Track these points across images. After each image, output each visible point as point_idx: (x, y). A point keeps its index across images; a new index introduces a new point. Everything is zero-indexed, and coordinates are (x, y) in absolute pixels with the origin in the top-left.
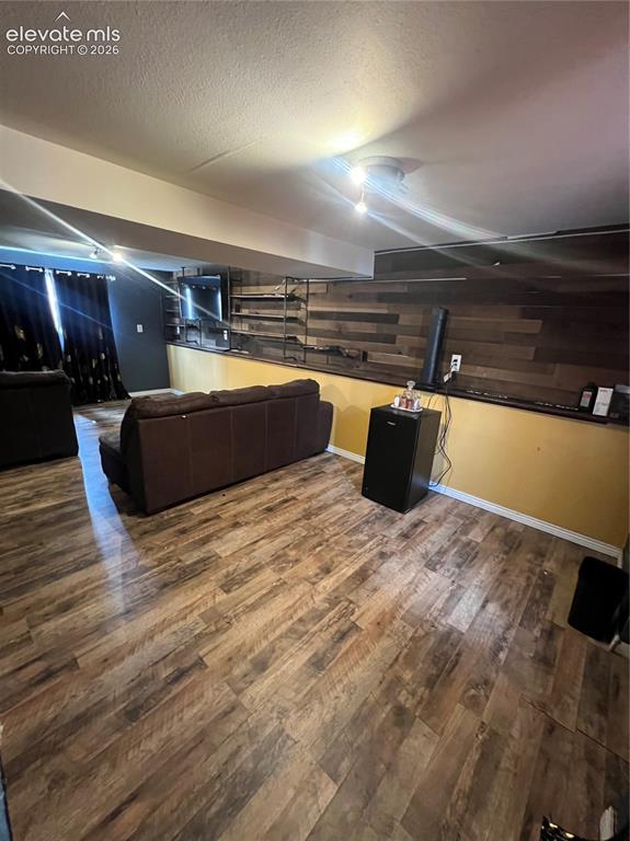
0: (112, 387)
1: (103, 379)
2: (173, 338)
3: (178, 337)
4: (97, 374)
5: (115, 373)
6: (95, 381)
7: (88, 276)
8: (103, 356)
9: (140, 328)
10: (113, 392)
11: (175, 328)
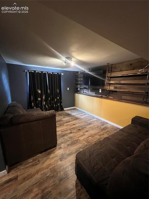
0: (60, 107)
1: (57, 105)
2: (77, 91)
3: (79, 91)
4: (56, 103)
5: (61, 103)
6: (55, 106)
7: (56, 74)
8: (58, 98)
9: (68, 89)
10: (60, 109)
11: (78, 88)
